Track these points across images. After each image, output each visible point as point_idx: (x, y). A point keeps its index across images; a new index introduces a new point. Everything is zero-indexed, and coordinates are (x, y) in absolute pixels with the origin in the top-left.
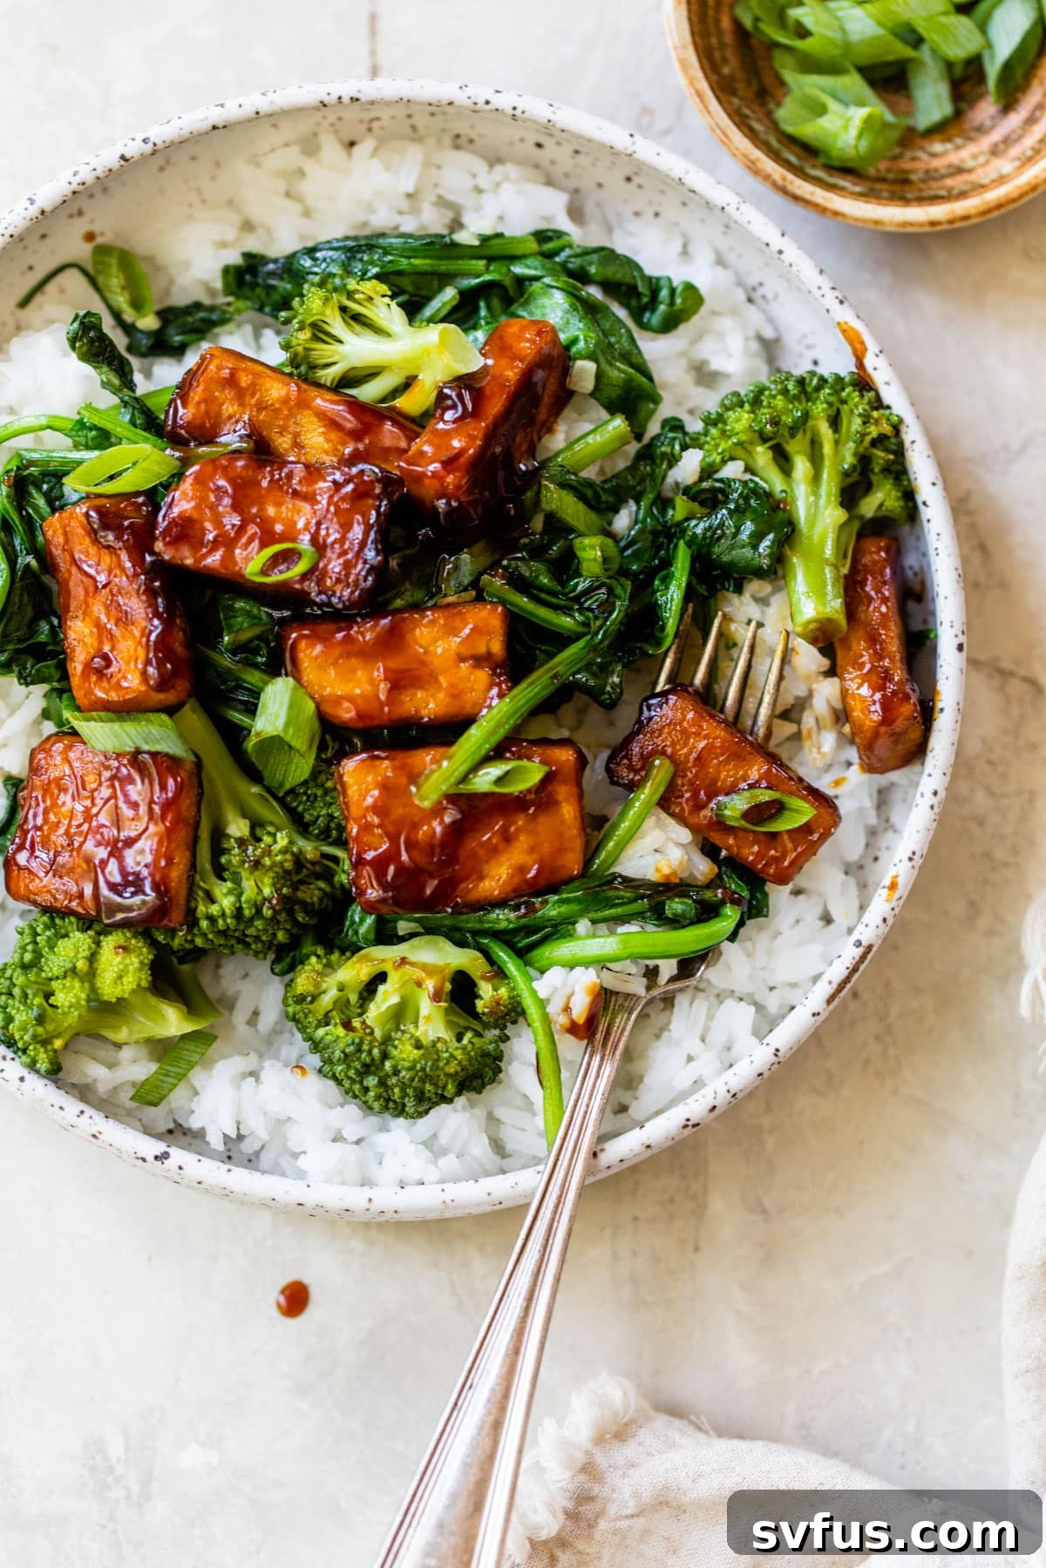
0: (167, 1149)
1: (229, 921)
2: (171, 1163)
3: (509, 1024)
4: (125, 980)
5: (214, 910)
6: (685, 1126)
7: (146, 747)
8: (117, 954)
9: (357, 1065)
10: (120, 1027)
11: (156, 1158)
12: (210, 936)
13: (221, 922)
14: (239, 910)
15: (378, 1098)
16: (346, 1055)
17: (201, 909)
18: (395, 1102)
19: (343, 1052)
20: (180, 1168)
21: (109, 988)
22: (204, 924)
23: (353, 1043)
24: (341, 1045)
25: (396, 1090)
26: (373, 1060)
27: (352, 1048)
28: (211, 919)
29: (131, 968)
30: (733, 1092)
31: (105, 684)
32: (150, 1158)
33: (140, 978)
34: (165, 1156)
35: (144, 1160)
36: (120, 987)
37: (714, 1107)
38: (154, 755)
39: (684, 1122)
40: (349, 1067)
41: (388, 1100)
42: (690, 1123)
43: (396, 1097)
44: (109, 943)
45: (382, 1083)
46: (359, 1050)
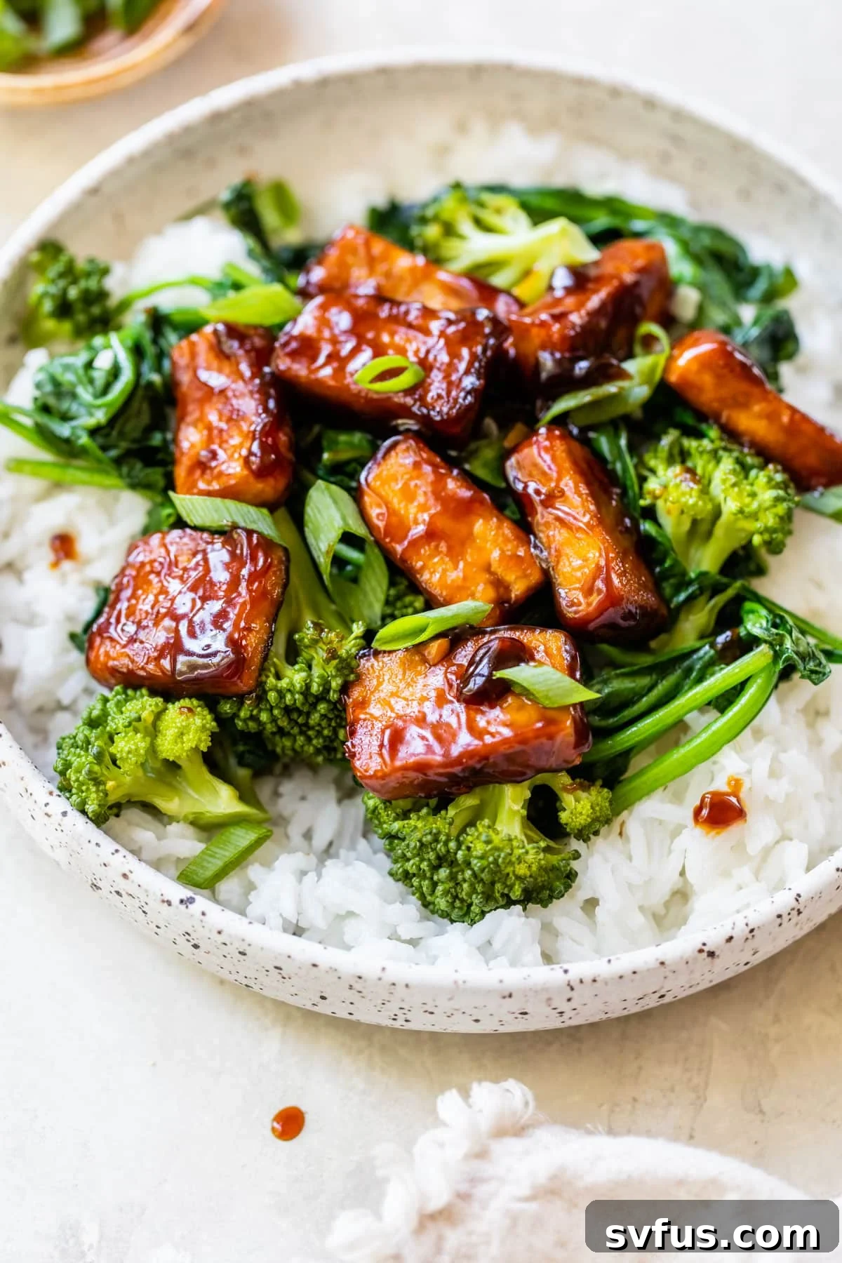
0: (193, 896)
1: (297, 696)
2: (196, 908)
3: (591, 836)
4: (185, 738)
5: (283, 684)
6: (701, 951)
7: (242, 524)
8: (181, 713)
9: (432, 856)
10: (171, 800)
11: (182, 901)
12: (276, 712)
13: (289, 697)
14: (308, 686)
15: (446, 893)
16: (422, 845)
17: (271, 681)
18: (462, 901)
19: (420, 841)
20: (203, 914)
21: (169, 747)
22: (272, 696)
23: (430, 833)
24: (418, 835)
25: (465, 886)
26: (448, 851)
27: (429, 838)
28: (281, 694)
29: (193, 727)
30: (751, 927)
31: (208, 476)
32: (175, 902)
33: (200, 740)
34: (191, 900)
35: (169, 903)
36: (179, 745)
37: (731, 938)
38: (250, 533)
39: (700, 946)
40: (422, 860)
41: (456, 897)
42: (706, 949)
43: (463, 895)
44: (173, 709)
45: (452, 877)
46: (436, 840)
